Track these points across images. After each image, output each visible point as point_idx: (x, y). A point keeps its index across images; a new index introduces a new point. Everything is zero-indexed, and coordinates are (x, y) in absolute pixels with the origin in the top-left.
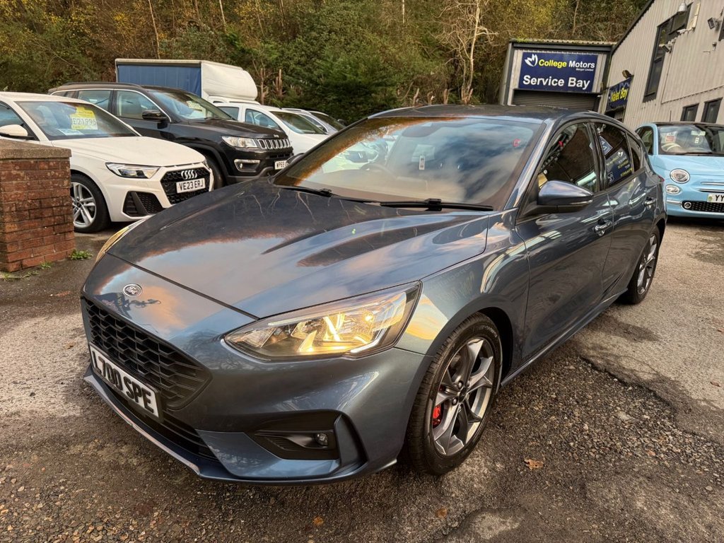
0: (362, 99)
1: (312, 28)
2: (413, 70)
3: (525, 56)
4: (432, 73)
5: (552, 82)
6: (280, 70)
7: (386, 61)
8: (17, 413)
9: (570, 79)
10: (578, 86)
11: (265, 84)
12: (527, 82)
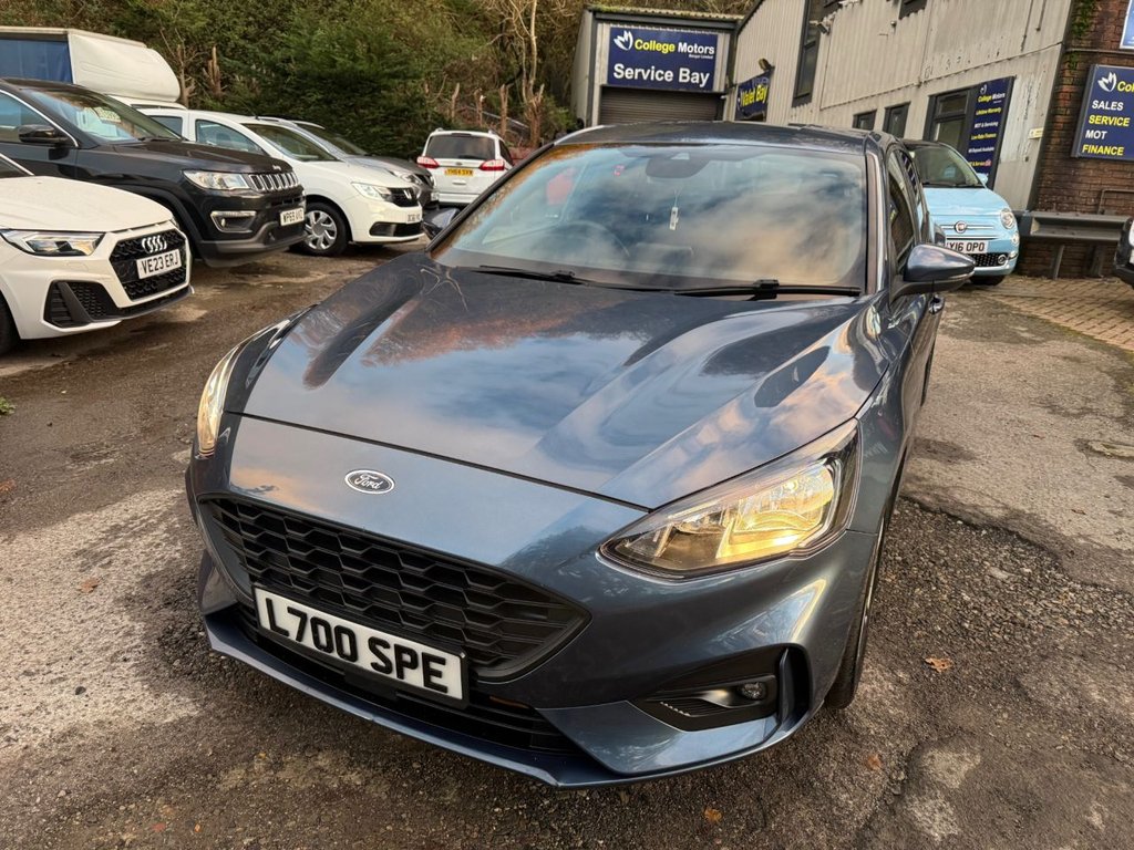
0: (367, 99)
2: (442, 51)
3: (615, 34)
4: (473, 58)
5: (654, 74)
6: (214, 49)
7: (397, 36)
8: (71, 732)
9: (682, 70)
10: (693, 81)
11: (186, 71)
12: (619, 74)
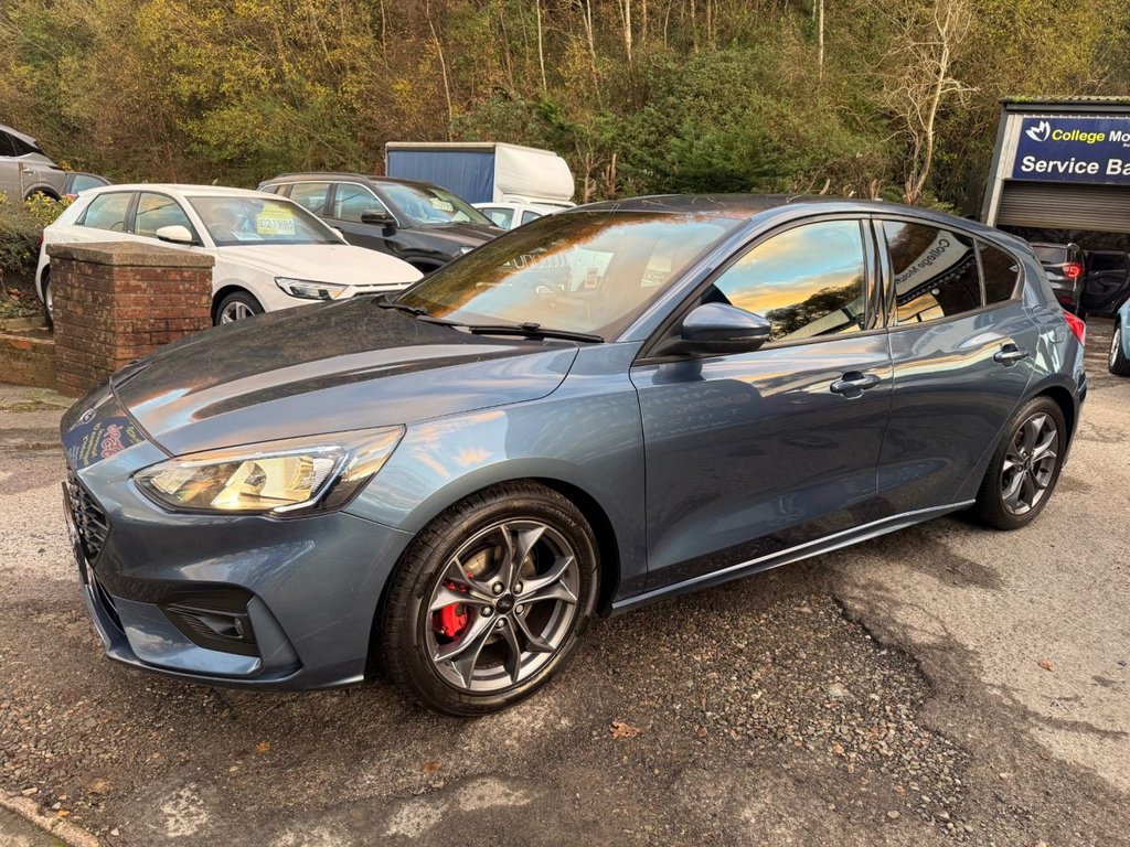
1: (671, 92)
2: (826, 150)
3: (1027, 125)
4: (858, 155)
6: (615, 156)
7: (783, 138)
9: (1111, 161)
10: (1125, 173)
11: (592, 176)
12: (1028, 167)
